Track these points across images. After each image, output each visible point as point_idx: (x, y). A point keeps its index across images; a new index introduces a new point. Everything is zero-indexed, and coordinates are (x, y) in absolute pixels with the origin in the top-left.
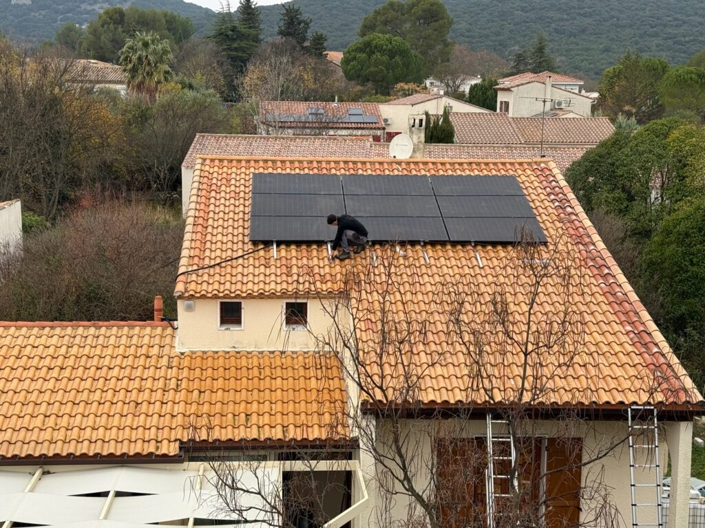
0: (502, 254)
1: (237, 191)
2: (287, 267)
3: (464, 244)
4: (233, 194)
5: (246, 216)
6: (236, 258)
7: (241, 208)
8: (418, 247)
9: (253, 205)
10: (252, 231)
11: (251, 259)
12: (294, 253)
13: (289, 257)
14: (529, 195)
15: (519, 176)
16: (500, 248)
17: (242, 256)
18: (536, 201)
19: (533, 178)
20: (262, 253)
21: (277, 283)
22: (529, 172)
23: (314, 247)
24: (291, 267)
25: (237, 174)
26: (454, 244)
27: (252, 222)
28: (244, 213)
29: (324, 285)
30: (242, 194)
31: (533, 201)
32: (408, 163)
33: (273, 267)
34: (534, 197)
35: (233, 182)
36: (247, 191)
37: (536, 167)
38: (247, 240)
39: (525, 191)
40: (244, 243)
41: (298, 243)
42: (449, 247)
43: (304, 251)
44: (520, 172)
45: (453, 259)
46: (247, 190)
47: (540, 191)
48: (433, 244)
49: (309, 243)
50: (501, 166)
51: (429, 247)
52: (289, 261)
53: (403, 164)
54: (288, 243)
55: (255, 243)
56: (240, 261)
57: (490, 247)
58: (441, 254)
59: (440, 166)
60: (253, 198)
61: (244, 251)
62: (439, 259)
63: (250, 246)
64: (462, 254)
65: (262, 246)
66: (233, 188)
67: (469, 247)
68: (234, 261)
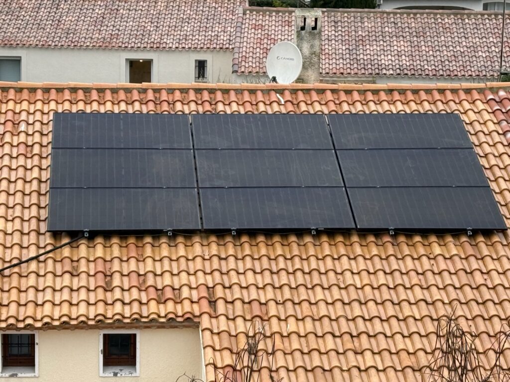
0: (437, 250)
1: (30, 143)
2: (106, 276)
3: (378, 233)
4: (22, 149)
5: (43, 185)
6: (27, 261)
7: (35, 173)
8: (308, 239)
9: (54, 168)
10: (51, 213)
11: (50, 262)
12: (116, 251)
13: (108, 258)
14: (480, 145)
15: (465, 113)
16: (433, 239)
17: (36, 258)
18: (491, 157)
19: (487, 116)
20: (66, 252)
21: (89, 304)
22: (480, 106)
23: (148, 240)
24: (111, 276)
25: (29, 113)
26: (363, 233)
27: (51, 198)
28: (40, 181)
29: (162, 306)
30: (36, 149)
31: (486, 156)
32: (294, 91)
33: (84, 276)
34: (488, 149)
35: (23, 127)
36: (45, 144)
37: (491, 97)
38: (43, 227)
39: (473, 139)
40: (39, 233)
41: (123, 235)
42: (355, 238)
43: (132, 247)
44: (467, 105)
45: (360, 259)
46: (45, 141)
47: (497, 138)
48: (331, 233)
49: (140, 234)
50: (437, 96)
51: (325, 238)
52: (108, 265)
53: (287, 93)
54: (107, 235)
55: (56, 234)
56: (33, 266)
57: (418, 239)
58: (342, 251)
59: (343, 97)
60: (55, 157)
61: (39, 247)
62: (339, 258)
63: (48, 239)
64: (375, 251)
65: (66, 240)
66: (22, 137)
67: (387, 239)
68: (23, 265)
